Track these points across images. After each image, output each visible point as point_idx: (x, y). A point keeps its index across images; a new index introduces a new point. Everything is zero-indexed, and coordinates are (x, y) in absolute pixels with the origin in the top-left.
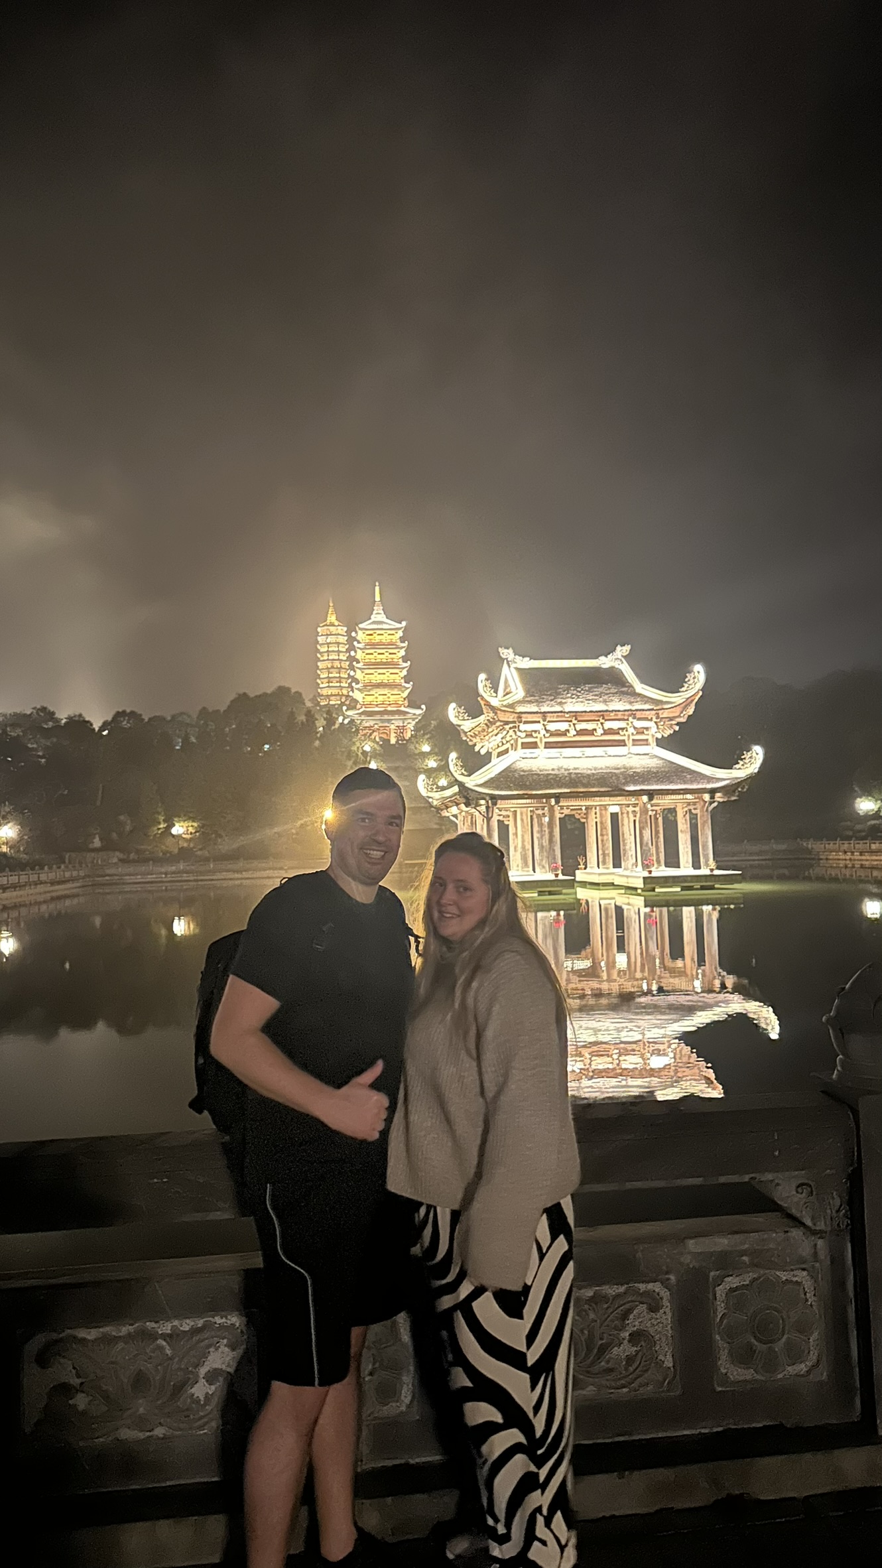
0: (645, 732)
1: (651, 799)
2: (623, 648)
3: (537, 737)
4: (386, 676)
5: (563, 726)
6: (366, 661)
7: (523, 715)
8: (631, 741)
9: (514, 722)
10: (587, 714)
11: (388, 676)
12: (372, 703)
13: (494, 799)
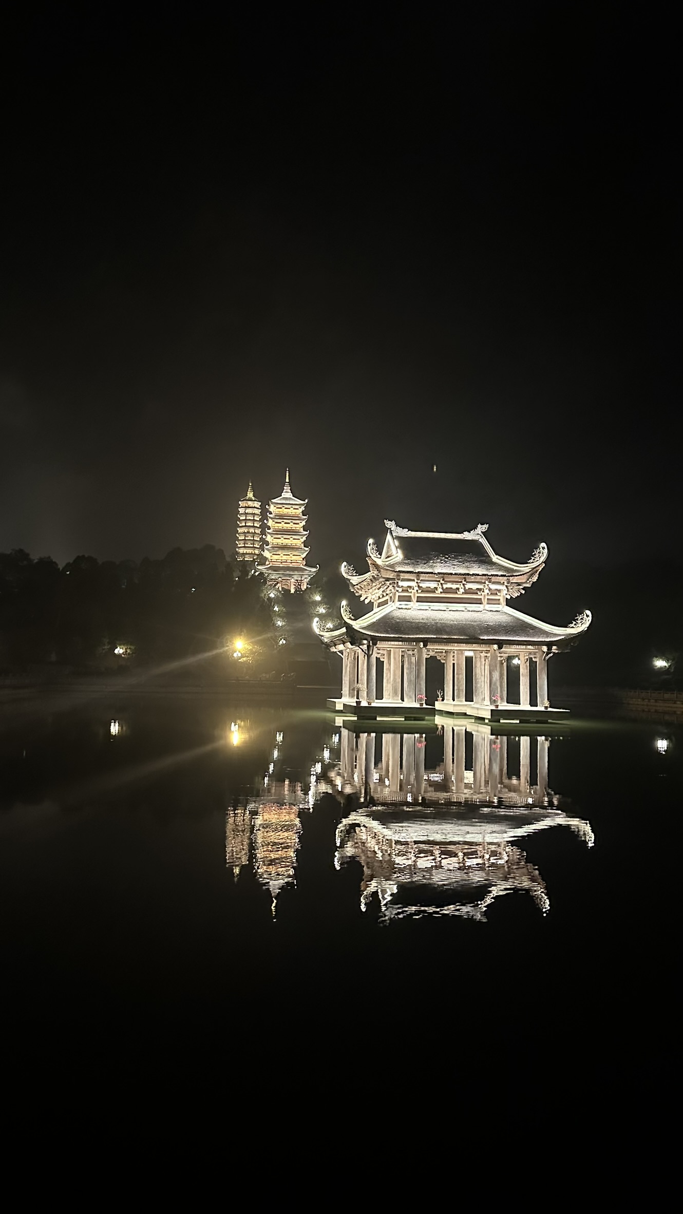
0: (499, 594)
1: (500, 648)
2: (482, 526)
3: (411, 592)
4: (290, 541)
5: (433, 585)
6: (276, 528)
7: (402, 574)
8: (486, 600)
9: (394, 579)
10: (453, 576)
11: (291, 541)
12: (278, 561)
13: (375, 640)
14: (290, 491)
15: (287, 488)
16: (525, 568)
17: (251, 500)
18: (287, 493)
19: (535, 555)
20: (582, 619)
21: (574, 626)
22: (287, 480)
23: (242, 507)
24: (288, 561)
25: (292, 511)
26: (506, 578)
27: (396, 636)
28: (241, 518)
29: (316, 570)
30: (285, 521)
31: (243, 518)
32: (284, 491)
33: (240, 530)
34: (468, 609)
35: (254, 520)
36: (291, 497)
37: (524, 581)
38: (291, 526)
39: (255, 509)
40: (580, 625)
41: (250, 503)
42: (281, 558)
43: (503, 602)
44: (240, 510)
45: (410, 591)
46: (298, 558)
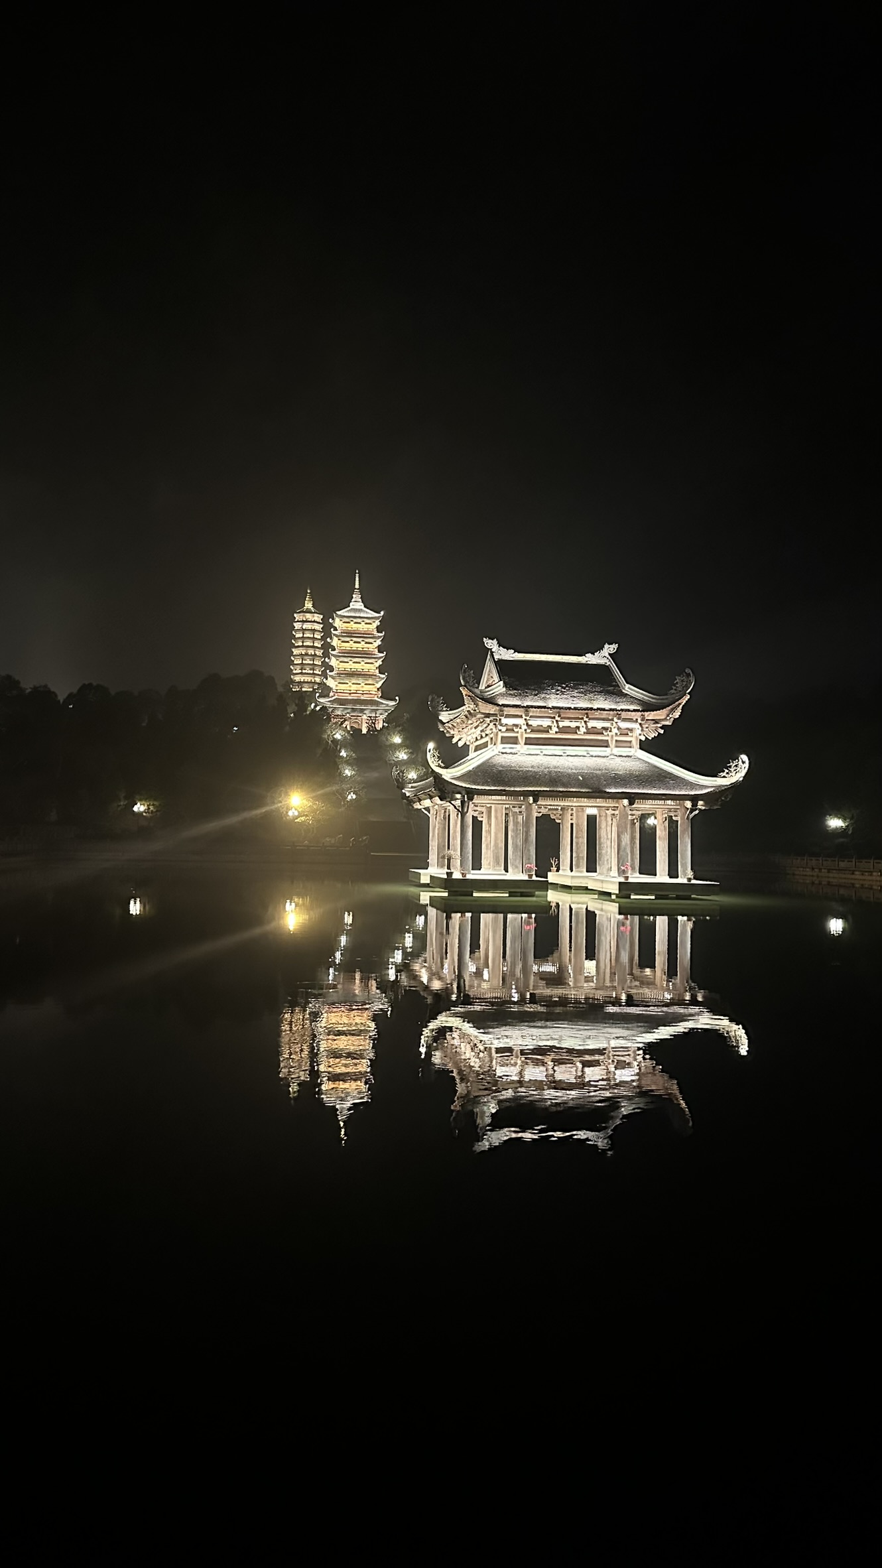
0: (630, 734)
1: (631, 803)
2: (610, 646)
3: (518, 732)
5: (546, 723)
6: (342, 648)
7: (505, 709)
8: (614, 742)
9: (495, 715)
10: (571, 711)
11: (363, 666)
12: (345, 691)
13: (471, 794)
14: (360, 600)
15: (356, 597)
17: (309, 611)
18: (357, 603)
19: (677, 683)
20: (736, 766)
21: (727, 776)
22: (357, 586)
23: (298, 621)
24: (358, 692)
25: (362, 627)
26: (640, 713)
27: (499, 788)
28: (297, 636)
29: (394, 703)
30: (355, 639)
31: (299, 635)
32: (353, 600)
33: (296, 651)
34: (591, 753)
35: (314, 638)
36: (362, 607)
37: (663, 718)
38: (362, 646)
39: (315, 624)
40: (733, 774)
41: (309, 616)
42: (350, 688)
43: (636, 745)
44: (295, 624)
45: (516, 730)
46: (371, 689)
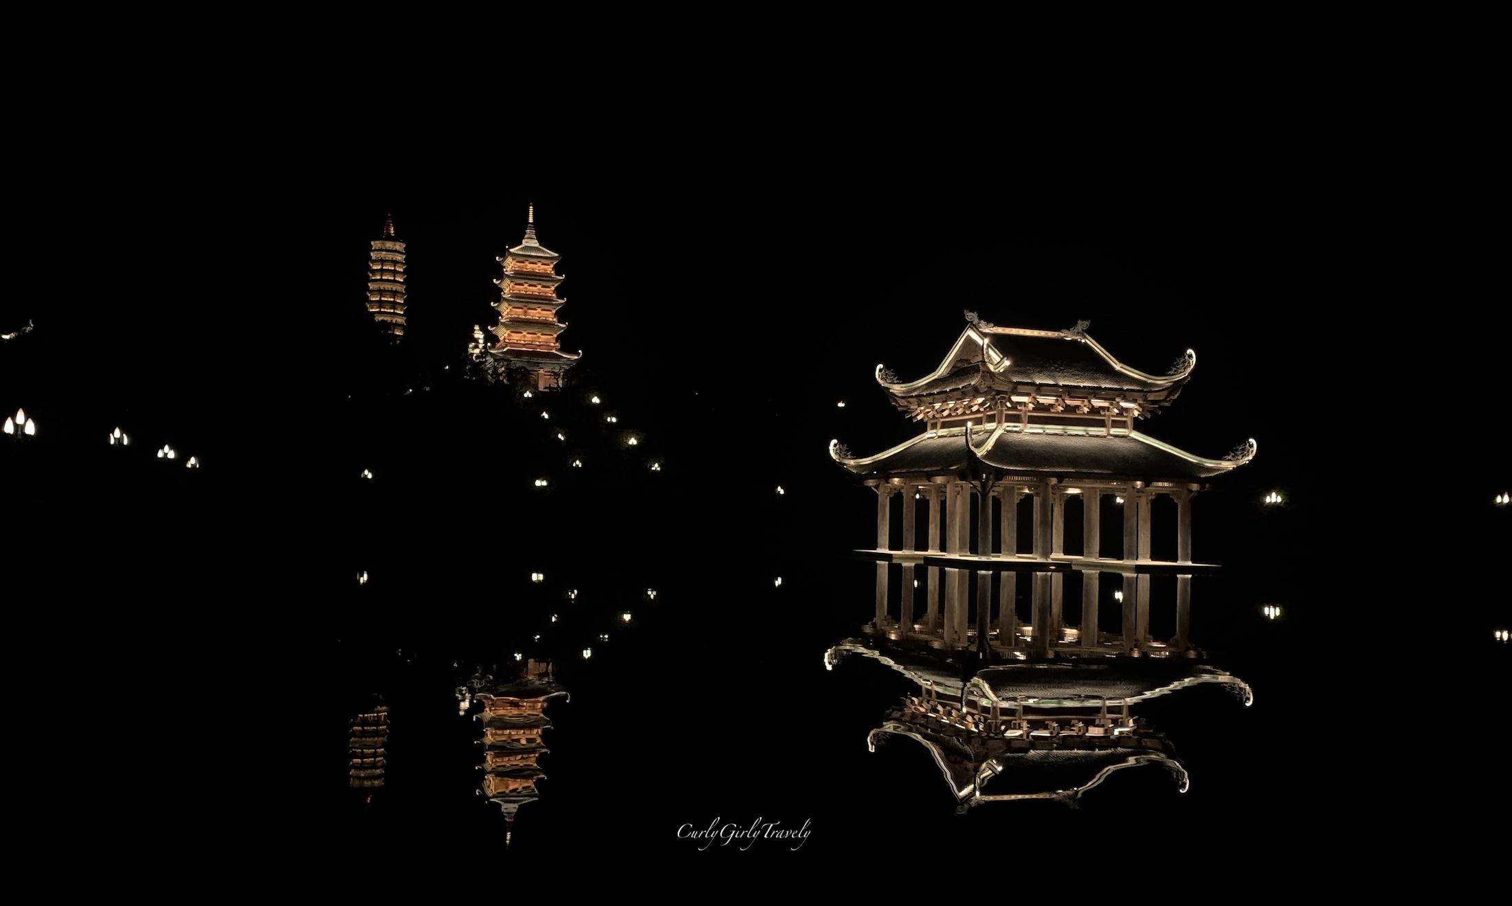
4: (537, 313)
6: (515, 292)
8: (1111, 421)
10: (1081, 390)
11: (539, 313)
14: (534, 236)
15: (530, 232)
16: (1161, 382)
17: (389, 238)
18: (530, 241)
19: (1178, 364)
20: (1243, 449)
21: (1232, 459)
22: (531, 220)
23: (375, 250)
24: (534, 343)
25: (538, 268)
26: (1141, 394)
28: (375, 267)
30: (531, 282)
31: (377, 267)
33: (371, 286)
34: (1090, 433)
35: (395, 270)
36: (537, 245)
37: (1162, 398)
38: (537, 289)
39: (397, 254)
40: (1240, 457)
41: (389, 245)
42: (523, 338)
43: (1130, 423)
44: (372, 254)
45: (1019, 408)
46: (546, 341)
